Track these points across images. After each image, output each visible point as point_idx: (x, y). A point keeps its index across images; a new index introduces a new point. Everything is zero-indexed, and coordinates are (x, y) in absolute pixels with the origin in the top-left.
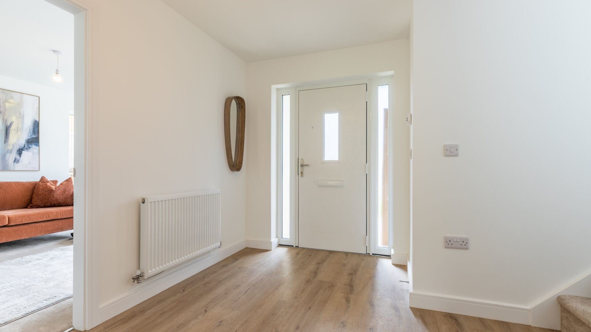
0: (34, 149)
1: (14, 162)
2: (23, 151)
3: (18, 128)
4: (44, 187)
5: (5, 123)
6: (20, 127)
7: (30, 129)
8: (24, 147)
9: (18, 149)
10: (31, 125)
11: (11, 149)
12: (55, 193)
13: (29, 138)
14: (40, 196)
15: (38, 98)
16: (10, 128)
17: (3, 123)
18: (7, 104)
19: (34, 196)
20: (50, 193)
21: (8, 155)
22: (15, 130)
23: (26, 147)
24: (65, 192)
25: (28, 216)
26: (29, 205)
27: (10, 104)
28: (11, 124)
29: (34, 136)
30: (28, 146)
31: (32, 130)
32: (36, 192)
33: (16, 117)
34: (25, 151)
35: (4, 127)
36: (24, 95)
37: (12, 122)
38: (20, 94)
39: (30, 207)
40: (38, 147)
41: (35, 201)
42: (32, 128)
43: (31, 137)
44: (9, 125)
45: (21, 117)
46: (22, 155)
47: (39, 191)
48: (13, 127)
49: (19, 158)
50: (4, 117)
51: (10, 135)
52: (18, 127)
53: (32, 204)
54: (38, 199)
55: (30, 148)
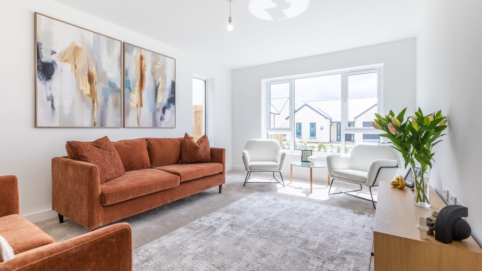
0: (172, 108)
1: (160, 120)
2: (166, 110)
3: (162, 89)
4: (190, 144)
5: (155, 84)
6: (164, 87)
7: (170, 89)
8: (166, 106)
9: (163, 108)
10: (171, 86)
11: (158, 107)
12: (199, 150)
13: (169, 98)
14: (187, 153)
15: (174, 60)
16: (158, 88)
17: (154, 84)
18: (156, 66)
19: (183, 152)
20: (196, 150)
21: (157, 113)
22: (161, 90)
23: (168, 106)
24: (206, 149)
25: (191, 173)
26: (178, 161)
27: (158, 66)
28: (159, 84)
29: (172, 95)
30: (169, 105)
31: (171, 90)
32: (184, 149)
33: (162, 78)
34: (167, 109)
35: (154, 87)
36: (166, 57)
37: (159, 82)
38: (164, 56)
39: (180, 163)
40: (174, 106)
41: (184, 156)
42: (171, 88)
43: (170, 97)
44: (157, 85)
45: (165, 78)
46: (166, 113)
47: (187, 148)
48: (160, 88)
49: (163, 116)
50: (154, 78)
51: (158, 94)
52: (163, 87)
53: (181, 160)
54: (186, 156)
55: (170, 106)
